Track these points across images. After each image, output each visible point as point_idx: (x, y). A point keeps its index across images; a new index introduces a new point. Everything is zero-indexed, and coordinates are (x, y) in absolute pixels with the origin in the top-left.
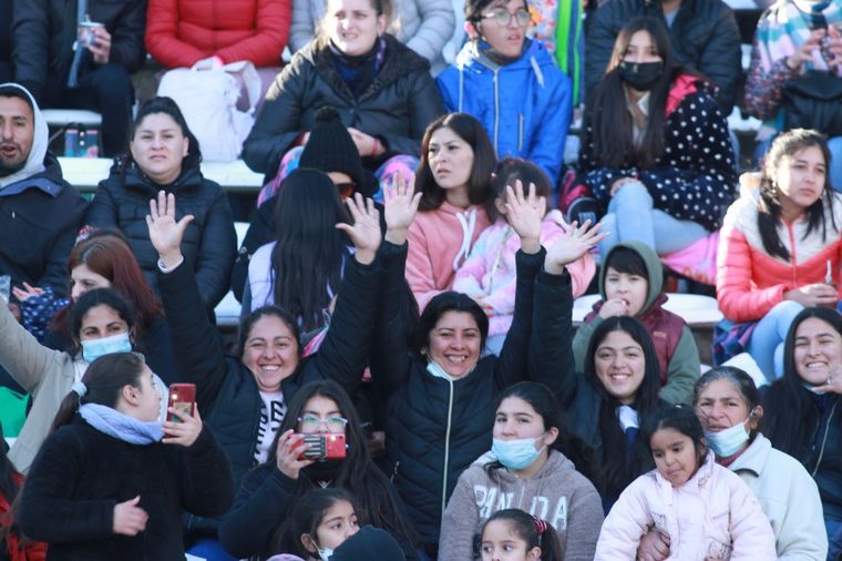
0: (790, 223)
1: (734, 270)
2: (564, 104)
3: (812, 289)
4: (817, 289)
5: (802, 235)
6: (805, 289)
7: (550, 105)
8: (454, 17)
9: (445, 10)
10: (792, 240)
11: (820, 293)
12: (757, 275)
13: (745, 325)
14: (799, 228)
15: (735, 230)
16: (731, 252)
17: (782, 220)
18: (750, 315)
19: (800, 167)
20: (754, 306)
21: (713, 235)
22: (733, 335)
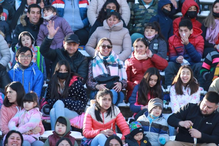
0: (103, 113)
1: (87, 125)
2: (41, 80)
3: (107, 131)
4: (108, 131)
5: (106, 116)
6: (105, 131)
7: (37, 80)
8: (11, 56)
9: (8, 55)
10: (103, 117)
11: (109, 132)
12: (94, 126)
13: (89, 139)
14: (105, 114)
15: (88, 114)
16: (87, 120)
17: (101, 112)
18: (91, 137)
19: (105, 100)
20: (92, 134)
21: (80, 116)
22: (86, 142)
